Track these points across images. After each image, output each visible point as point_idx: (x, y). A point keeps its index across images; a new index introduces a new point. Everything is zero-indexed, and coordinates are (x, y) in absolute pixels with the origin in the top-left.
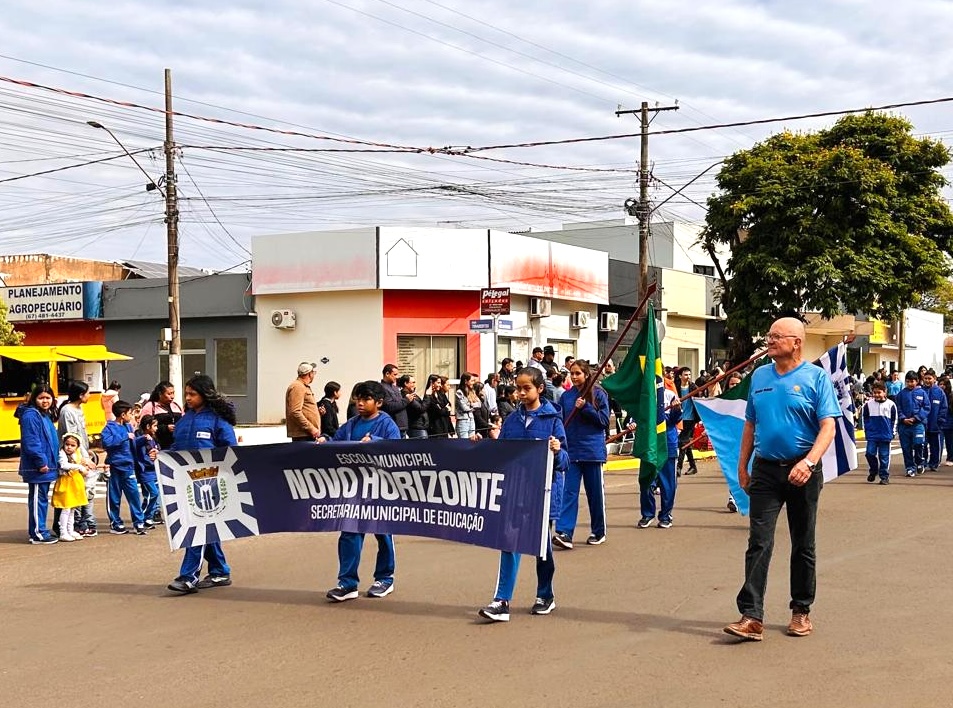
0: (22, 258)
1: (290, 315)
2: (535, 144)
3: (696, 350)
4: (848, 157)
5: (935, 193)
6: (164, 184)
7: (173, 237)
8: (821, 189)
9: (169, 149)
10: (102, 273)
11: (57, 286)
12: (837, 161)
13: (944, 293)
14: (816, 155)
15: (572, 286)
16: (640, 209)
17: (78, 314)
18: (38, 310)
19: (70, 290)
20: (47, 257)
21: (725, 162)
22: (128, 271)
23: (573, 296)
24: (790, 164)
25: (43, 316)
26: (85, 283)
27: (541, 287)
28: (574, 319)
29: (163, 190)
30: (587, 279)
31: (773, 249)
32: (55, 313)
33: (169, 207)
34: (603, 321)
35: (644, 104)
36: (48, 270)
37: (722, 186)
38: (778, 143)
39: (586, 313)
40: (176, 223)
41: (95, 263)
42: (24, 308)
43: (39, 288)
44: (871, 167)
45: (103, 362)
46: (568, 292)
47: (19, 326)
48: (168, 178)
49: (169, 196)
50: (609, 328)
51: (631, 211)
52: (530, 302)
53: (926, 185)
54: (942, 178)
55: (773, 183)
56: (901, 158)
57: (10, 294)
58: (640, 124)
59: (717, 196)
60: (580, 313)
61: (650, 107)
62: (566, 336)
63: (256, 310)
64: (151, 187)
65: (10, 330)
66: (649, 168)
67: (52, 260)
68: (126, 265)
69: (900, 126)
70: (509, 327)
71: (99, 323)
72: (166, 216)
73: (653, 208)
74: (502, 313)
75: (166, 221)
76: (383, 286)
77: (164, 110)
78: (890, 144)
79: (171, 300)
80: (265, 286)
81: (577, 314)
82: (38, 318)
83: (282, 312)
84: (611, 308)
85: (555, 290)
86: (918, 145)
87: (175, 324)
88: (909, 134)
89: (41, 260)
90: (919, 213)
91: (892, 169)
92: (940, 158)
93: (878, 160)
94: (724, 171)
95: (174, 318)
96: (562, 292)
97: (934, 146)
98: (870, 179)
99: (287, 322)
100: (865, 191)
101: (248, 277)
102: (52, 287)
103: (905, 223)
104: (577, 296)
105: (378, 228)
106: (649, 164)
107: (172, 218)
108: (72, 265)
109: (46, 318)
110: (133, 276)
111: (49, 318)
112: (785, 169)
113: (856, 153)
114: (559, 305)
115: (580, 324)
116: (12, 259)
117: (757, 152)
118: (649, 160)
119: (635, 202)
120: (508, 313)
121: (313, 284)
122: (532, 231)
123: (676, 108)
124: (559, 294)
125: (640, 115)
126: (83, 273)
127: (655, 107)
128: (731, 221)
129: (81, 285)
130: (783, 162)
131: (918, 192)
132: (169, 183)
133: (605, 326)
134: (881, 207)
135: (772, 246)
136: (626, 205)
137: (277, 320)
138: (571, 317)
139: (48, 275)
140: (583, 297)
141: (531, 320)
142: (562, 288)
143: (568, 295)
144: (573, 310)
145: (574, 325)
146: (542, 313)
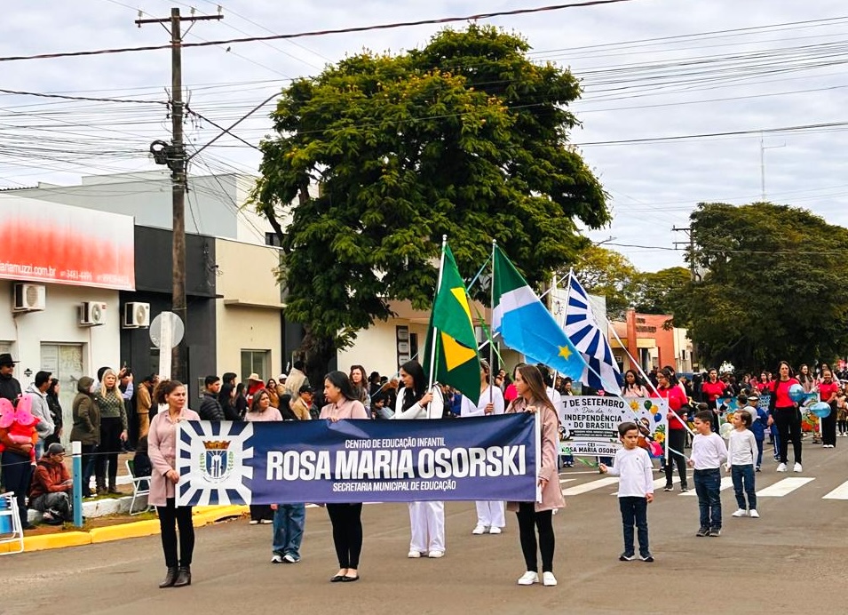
3: (268, 352)
4: (445, 86)
5: (563, 136)
8: (411, 132)
12: (432, 93)
13: (611, 267)
14: (404, 83)
15: (78, 268)
16: (172, 155)
21: (284, 92)
23: (79, 280)
24: (370, 97)
27: (29, 267)
28: (83, 312)
30: (101, 253)
31: (348, 213)
34: (125, 313)
35: (175, 11)
37: (279, 127)
38: (354, 66)
39: (100, 304)
44: (475, 102)
46: (72, 274)
50: (135, 322)
51: (159, 158)
52: (14, 289)
53: (550, 127)
54: (572, 116)
55: (346, 125)
56: (520, 90)
58: (170, 38)
59: (274, 139)
60: (92, 304)
61: (182, 15)
62: (73, 336)
66: (184, 100)
69: (515, 44)
73: (191, 154)
78: (506, 69)
81: (87, 305)
84: (139, 295)
85: (53, 271)
86: (539, 70)
88: (527, 56)
90: (544, 167)
91: (503, 105)
92: (567, 90)
93: (485, 94)
94: (281, 106)
96: (62, 274)
97: (560, 74)
98: (472, 118)
100: (467, 133)
103: (523, 179)
104: (86, 280)
106: (184, 94)
112: (362, 103)
113: (455, 82)
114: (54, 290)
115: (91, 320)
117: (325, 79)
118: (183, 88)
119: (164, 144)
123: (219, 17)
124: (58, 277)
125: (169, 25)
127: (190, 16)
128: (292, 175)
130: (360, 94)
131: (542, 138)
133: (130, 320)
134: (488, 155)
135: (346, 209)
136: (152, 151)
138: (79, 309)
140: (94, 280)
141: (16, 315)
142: (62, 268)
143: (72, 278)
144: (81, 299)
145: (83, 321)
146: (31, 305)
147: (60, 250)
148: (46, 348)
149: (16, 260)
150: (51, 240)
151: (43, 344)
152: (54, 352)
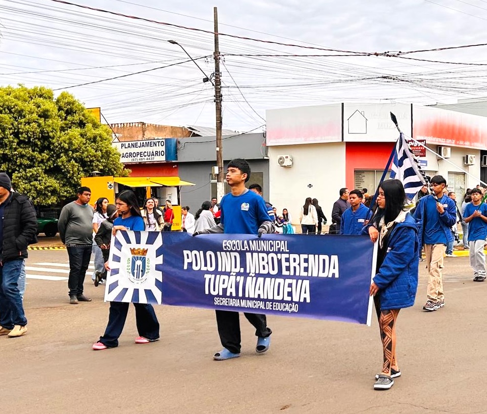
0: (128, 125)
1: (289, 158)
2: (442, 49)
6: (214, 78)
7: (219, 110)
9: (217, 57)
10: (176, 133)
11: (150, 141)
15: (464, 140)
17: (162, 159)
18: (139, 156)
19: (157, 143)
20: (143, 124)
22: (192, 132)
23: (465, 145)
25: (142, 159)
26: (166, 139)
27: (444, 139)
28: (466, 159)
29: (213, 81)
30: (474, 134)
32: (148, 157)
33: (216, 92)
34: (483, 160)
36: (144, 132)
39: (473, 156)
40: (220, 102)
41: (172, 127)
42: (131, 155)
43: (139, 142)
45: (178, 187)
46: (461, 143)
47: (128, 166)
48: (216, 74)
49: (216, 85)
52: (438, 149)
57: (122, 146)
60: (469, 156)
62: (460, 169)
63: (269, 155)
64: (206, 80)
65: (122, 167)
67: (146, 125)
68: (190, 128)
70: (425, 164)
71: (175, 164)
72: (215, 98)
74: (421, 156)
75: (215, 101)
76: (345, 140)
77: (214, 32)
79: (218, 149)
80: (274, 141)
81: (467, 156)
82: (139, 161)
83: (284, 156)
85: (454, 141)
87: (220, 164)
89: (140, 125)
95: (220, 161)
96: (458, 142)
99: (287, 162)
101: (264, 135)
102: (147, 141)
104: (467, 145)
105: (343, 104)
107: (218, 98)
108: (158, 129)
109: (143, 161)
110: (195, 135)
111: (146, 161)
114: (454, 149)
115: (469, 163)
116: (122, 125)
120: (425, 156)
121: (303, 139)
122: (438, 104)
124: (456, 143)
126: (164, 134)
129: (164, 140)
132: (216, 78)
133: (485, 163)
137: (281, 161)
138: (464, 158)
139: (144, 134)
140: (471, 146)
141: (438, 160)
142: (458, 139)
143: (462, 144)
144: (465, 154)
145: (465, 163)
146: (445, 155)
147: (457, 132)
148: (450, 175)
149: (439, 137)
150: (453, 128)
151: (449, 173)
152: (453, 176)
